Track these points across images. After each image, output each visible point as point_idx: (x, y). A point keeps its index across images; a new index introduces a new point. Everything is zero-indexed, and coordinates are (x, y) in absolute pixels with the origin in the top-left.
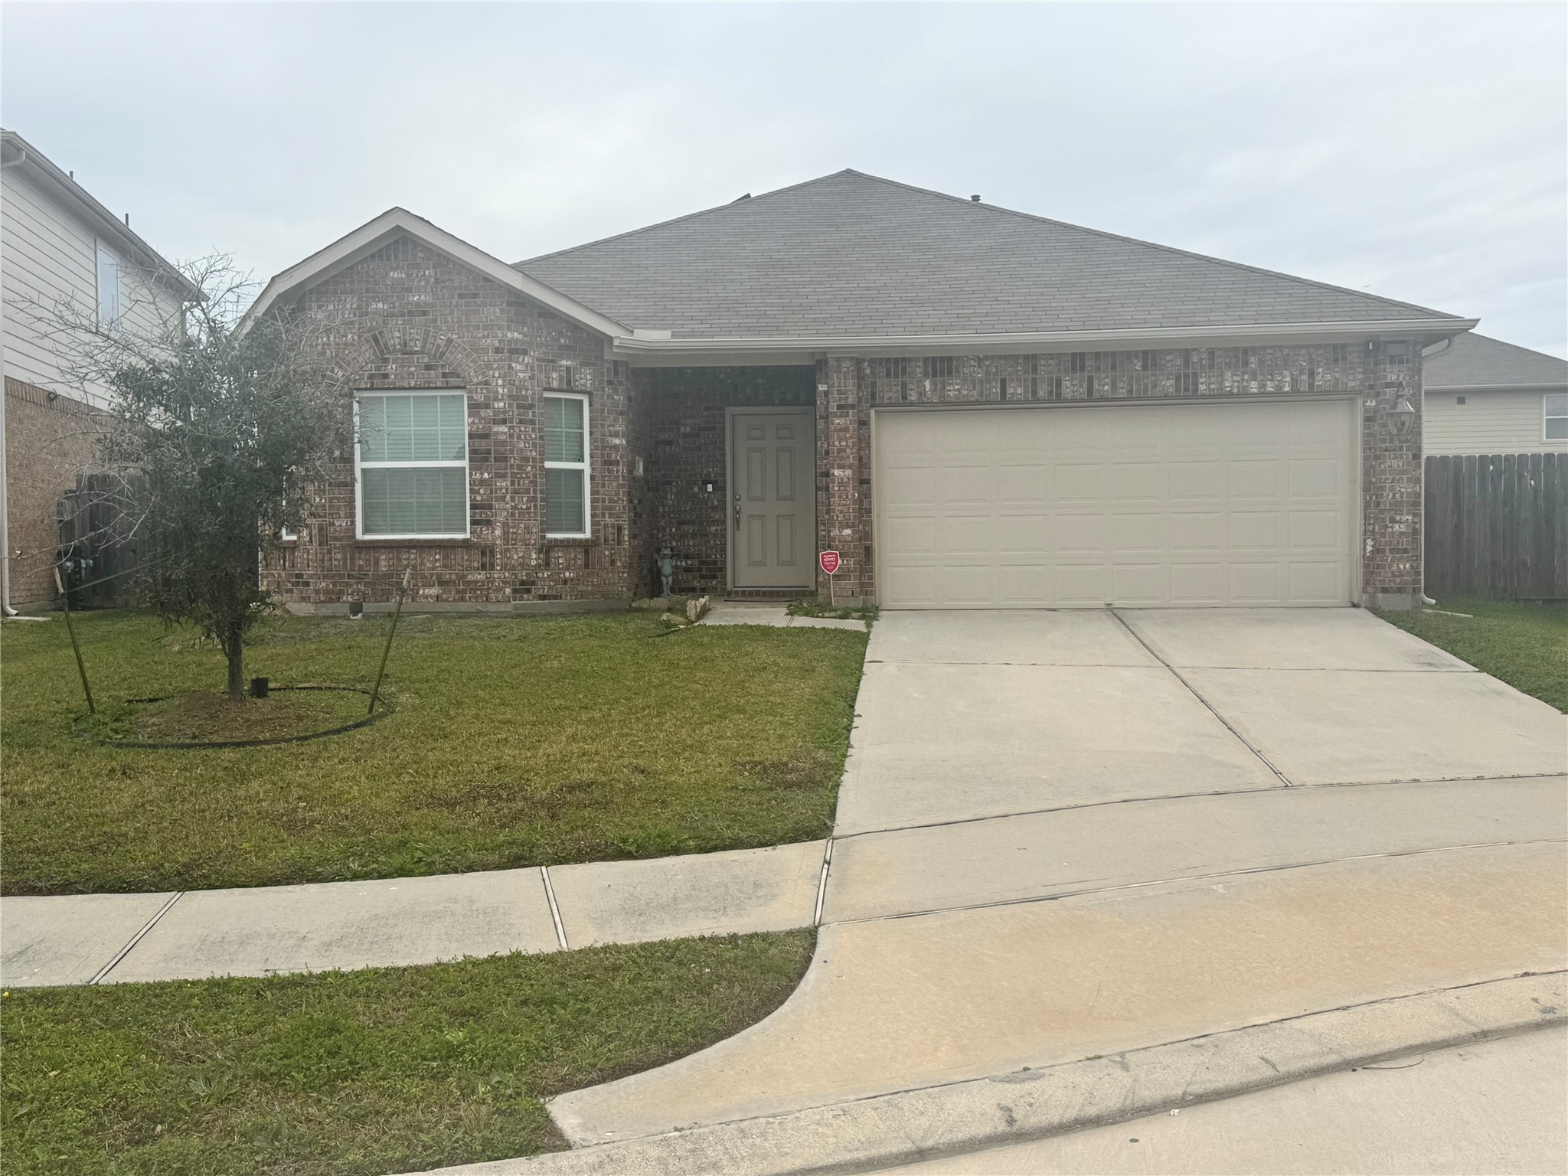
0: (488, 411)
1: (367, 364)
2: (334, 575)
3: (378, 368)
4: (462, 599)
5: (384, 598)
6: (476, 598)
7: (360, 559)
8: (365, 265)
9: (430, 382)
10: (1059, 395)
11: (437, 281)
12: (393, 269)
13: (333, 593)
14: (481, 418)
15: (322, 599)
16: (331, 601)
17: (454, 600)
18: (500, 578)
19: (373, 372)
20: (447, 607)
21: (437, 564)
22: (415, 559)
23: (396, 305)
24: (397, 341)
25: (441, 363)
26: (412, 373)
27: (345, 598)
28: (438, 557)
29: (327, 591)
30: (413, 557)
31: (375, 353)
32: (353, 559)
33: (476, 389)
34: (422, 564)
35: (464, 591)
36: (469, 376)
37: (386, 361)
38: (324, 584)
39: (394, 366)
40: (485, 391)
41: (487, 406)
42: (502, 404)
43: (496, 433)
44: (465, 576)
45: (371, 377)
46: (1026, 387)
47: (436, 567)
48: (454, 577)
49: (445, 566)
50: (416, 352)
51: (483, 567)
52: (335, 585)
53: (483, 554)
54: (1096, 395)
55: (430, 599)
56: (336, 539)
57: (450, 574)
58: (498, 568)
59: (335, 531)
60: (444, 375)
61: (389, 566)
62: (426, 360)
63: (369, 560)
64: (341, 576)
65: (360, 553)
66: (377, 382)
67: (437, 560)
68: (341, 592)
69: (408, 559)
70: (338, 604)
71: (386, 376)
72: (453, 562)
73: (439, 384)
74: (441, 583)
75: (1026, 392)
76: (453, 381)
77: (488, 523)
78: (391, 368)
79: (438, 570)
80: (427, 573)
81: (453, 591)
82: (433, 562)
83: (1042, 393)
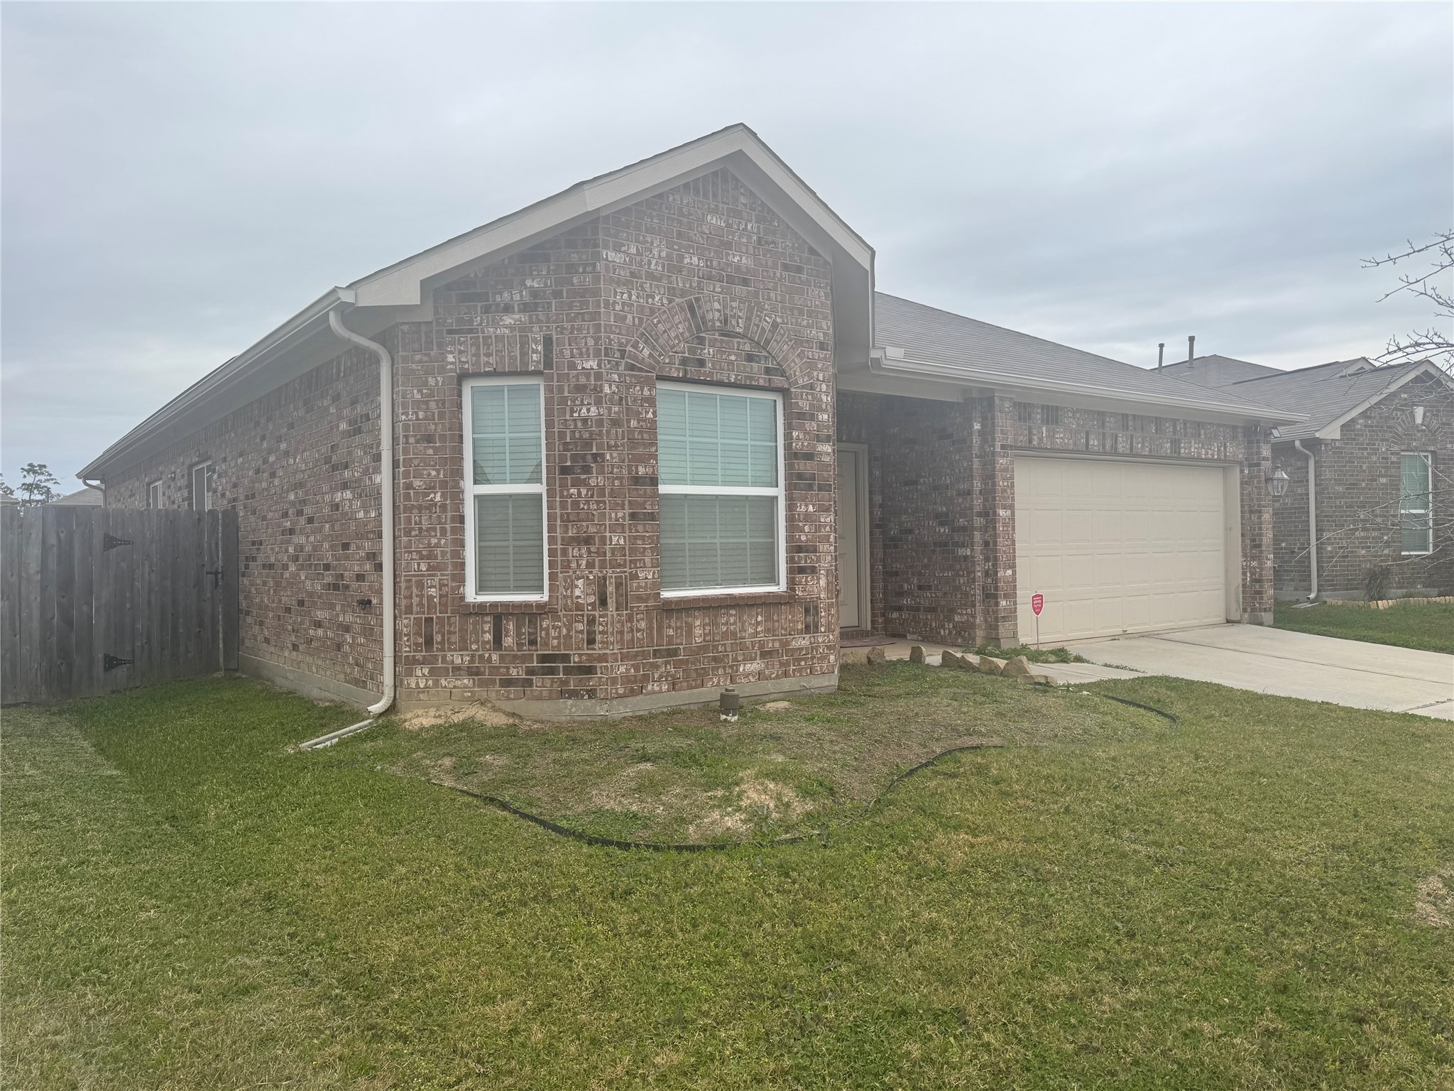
0: (813, 423)
1: (680, 342)
2: (636, 655)
3: (692, 351)
4: (786, 674)
5: (699, 682)
6: (800, 670)
7: (669, 627)
8: (678, 197)
9: (751, 378)
10: (1116, 449)
11: (759, 242)
12: (710, 211)
13: (635, 682)
14: (806, 433)
15: (621, 691)
16: (632, 693)
17: (778, 677)
18: (824, 642)
19: (686, 355)
20: (770, 686)
21: (759, 629)
22: (735, 623)
23: (715, 263)
24: (717, 315)
25: (764, 353)
26: (731, 363)
27: (650, 687)
28: (759, 618)
29: (627, 679)
30: (732, 620)
31: (689, 329)
32: (660, 629)
33: (802, 393)
34: (743, 630)
35: (787, 664)
36: (795, 375)
37: (701, 341)
38: (622, 669)
39: (711, 350)
40: (810, 397)
41: (812, 417)
42: (826, 417)
43: (820, 454)
44: (786, 643)
45: (684, 362)
46: (1099, 440)
47: (757, 633)
48: (777, 645)
49: (767, 630)
50: (737, 335)
51: (807, 629)
52: (637, 668)
53: (807, 611)
54: (1134, 451)
55: (751, 677)
56: (640, 599)
57: (773, 640)
58: (823, 630)
59: (639, 587)
60: (768, 371)
61: (705, 635)
62: (747, 347)
63: (681, 628)
64: (645, 655)
65: (669, 618)
66: (692, 371)
67: (758, 623)
68: (646, 678)
69: (727, 623)
70: (641, 697)
71: (701, 363)
72: (776, 624)
73: (762, 382)
74: (765, 655)
75: (1099, 445)
76: (778, 381)
77: (813, 570)
78: (708, 352)
79: (761, 637)
80: (748, 641)
81: (777, 665)
82: (753, 627)
83: (1108, 447)
